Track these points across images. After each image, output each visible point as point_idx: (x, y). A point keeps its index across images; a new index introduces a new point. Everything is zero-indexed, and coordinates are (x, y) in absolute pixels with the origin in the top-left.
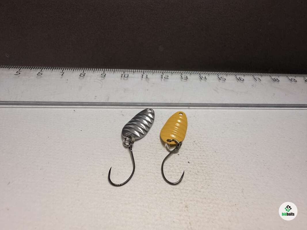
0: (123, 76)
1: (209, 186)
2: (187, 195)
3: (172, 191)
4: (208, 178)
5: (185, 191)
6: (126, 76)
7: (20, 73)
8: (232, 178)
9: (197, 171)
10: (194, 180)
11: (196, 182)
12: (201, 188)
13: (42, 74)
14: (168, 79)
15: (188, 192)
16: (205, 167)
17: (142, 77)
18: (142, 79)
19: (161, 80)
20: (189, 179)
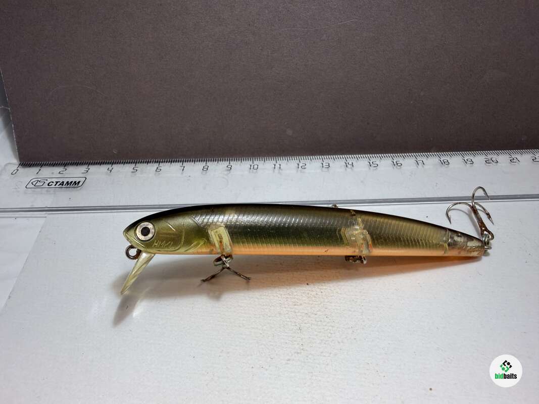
0: (252, 167)
1: (326, 309)
2: (302, 318)
3: (287, 313)
4: (326, 300)
5: (299, 314)
6: (256, 167)
7: (137, 170)
8: (353, 300)
9: (315, 293)
10: (311, 302)
11: (312, 305)
12: (318, 311)
13: (161, 170)
14: (305, 168)
15: (303, 315)
16: (325, 289)
17: (275, 168)
18: (274, 171)
19: (297, 171)
20: (305, 302)
